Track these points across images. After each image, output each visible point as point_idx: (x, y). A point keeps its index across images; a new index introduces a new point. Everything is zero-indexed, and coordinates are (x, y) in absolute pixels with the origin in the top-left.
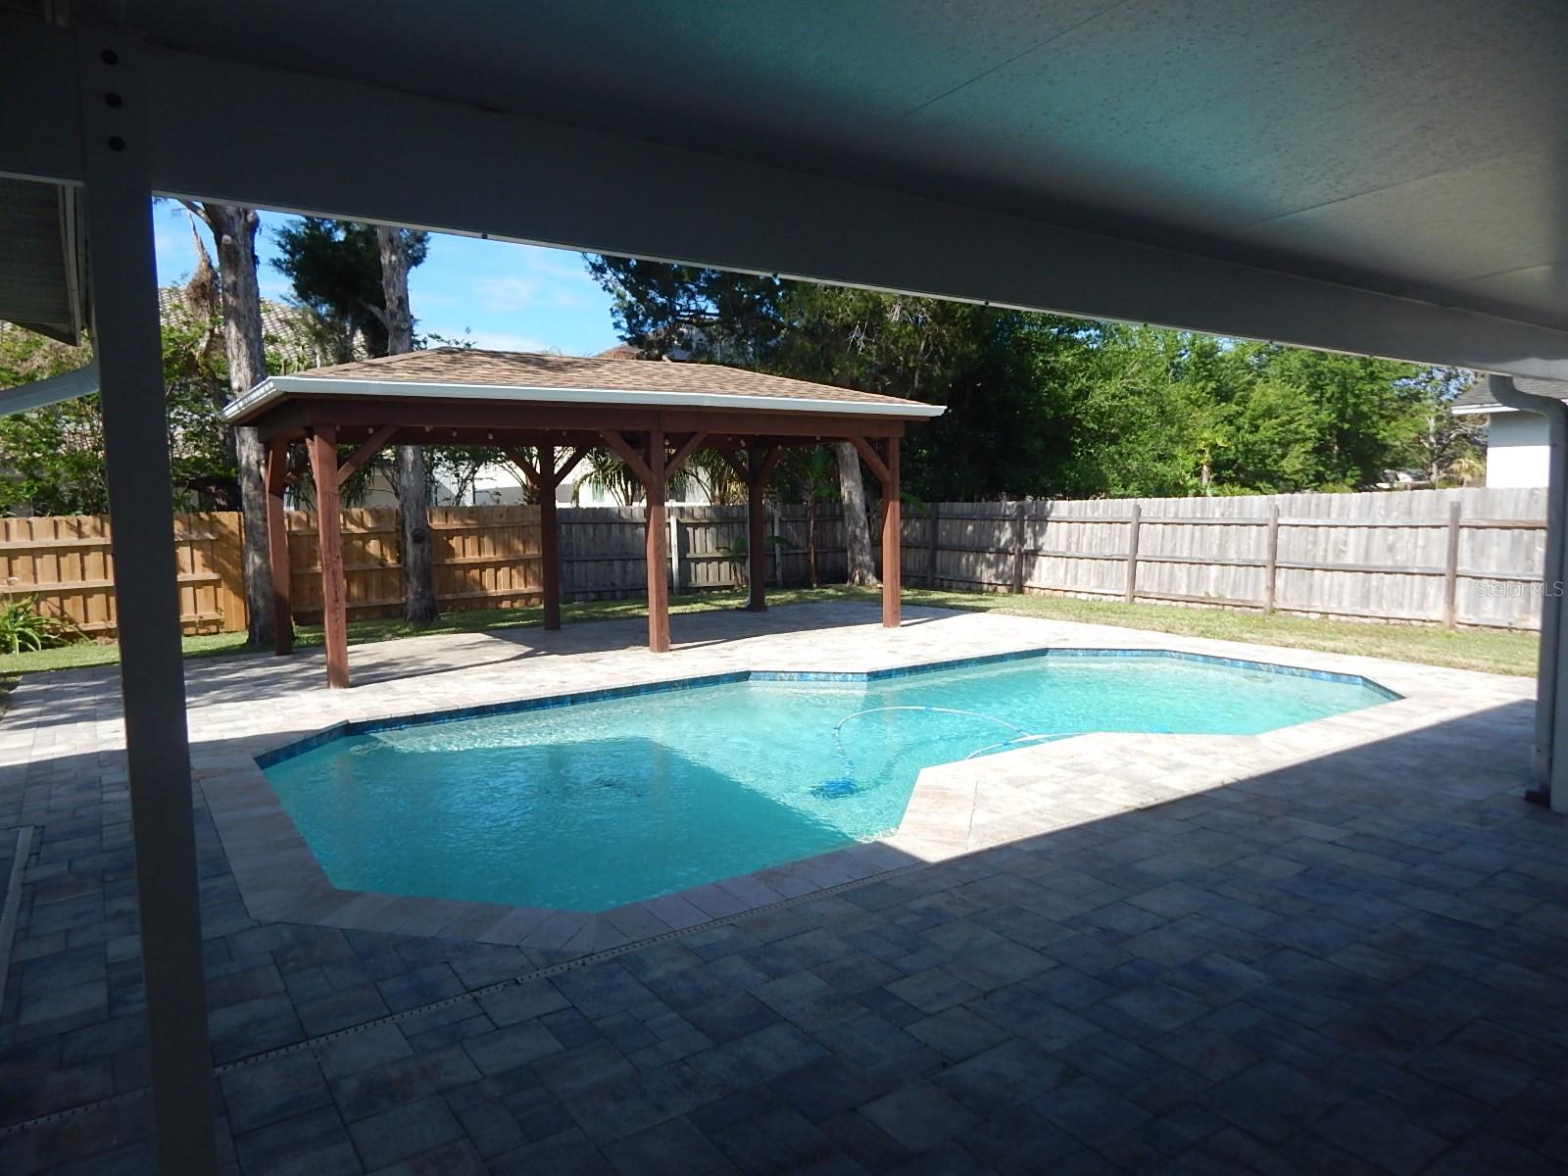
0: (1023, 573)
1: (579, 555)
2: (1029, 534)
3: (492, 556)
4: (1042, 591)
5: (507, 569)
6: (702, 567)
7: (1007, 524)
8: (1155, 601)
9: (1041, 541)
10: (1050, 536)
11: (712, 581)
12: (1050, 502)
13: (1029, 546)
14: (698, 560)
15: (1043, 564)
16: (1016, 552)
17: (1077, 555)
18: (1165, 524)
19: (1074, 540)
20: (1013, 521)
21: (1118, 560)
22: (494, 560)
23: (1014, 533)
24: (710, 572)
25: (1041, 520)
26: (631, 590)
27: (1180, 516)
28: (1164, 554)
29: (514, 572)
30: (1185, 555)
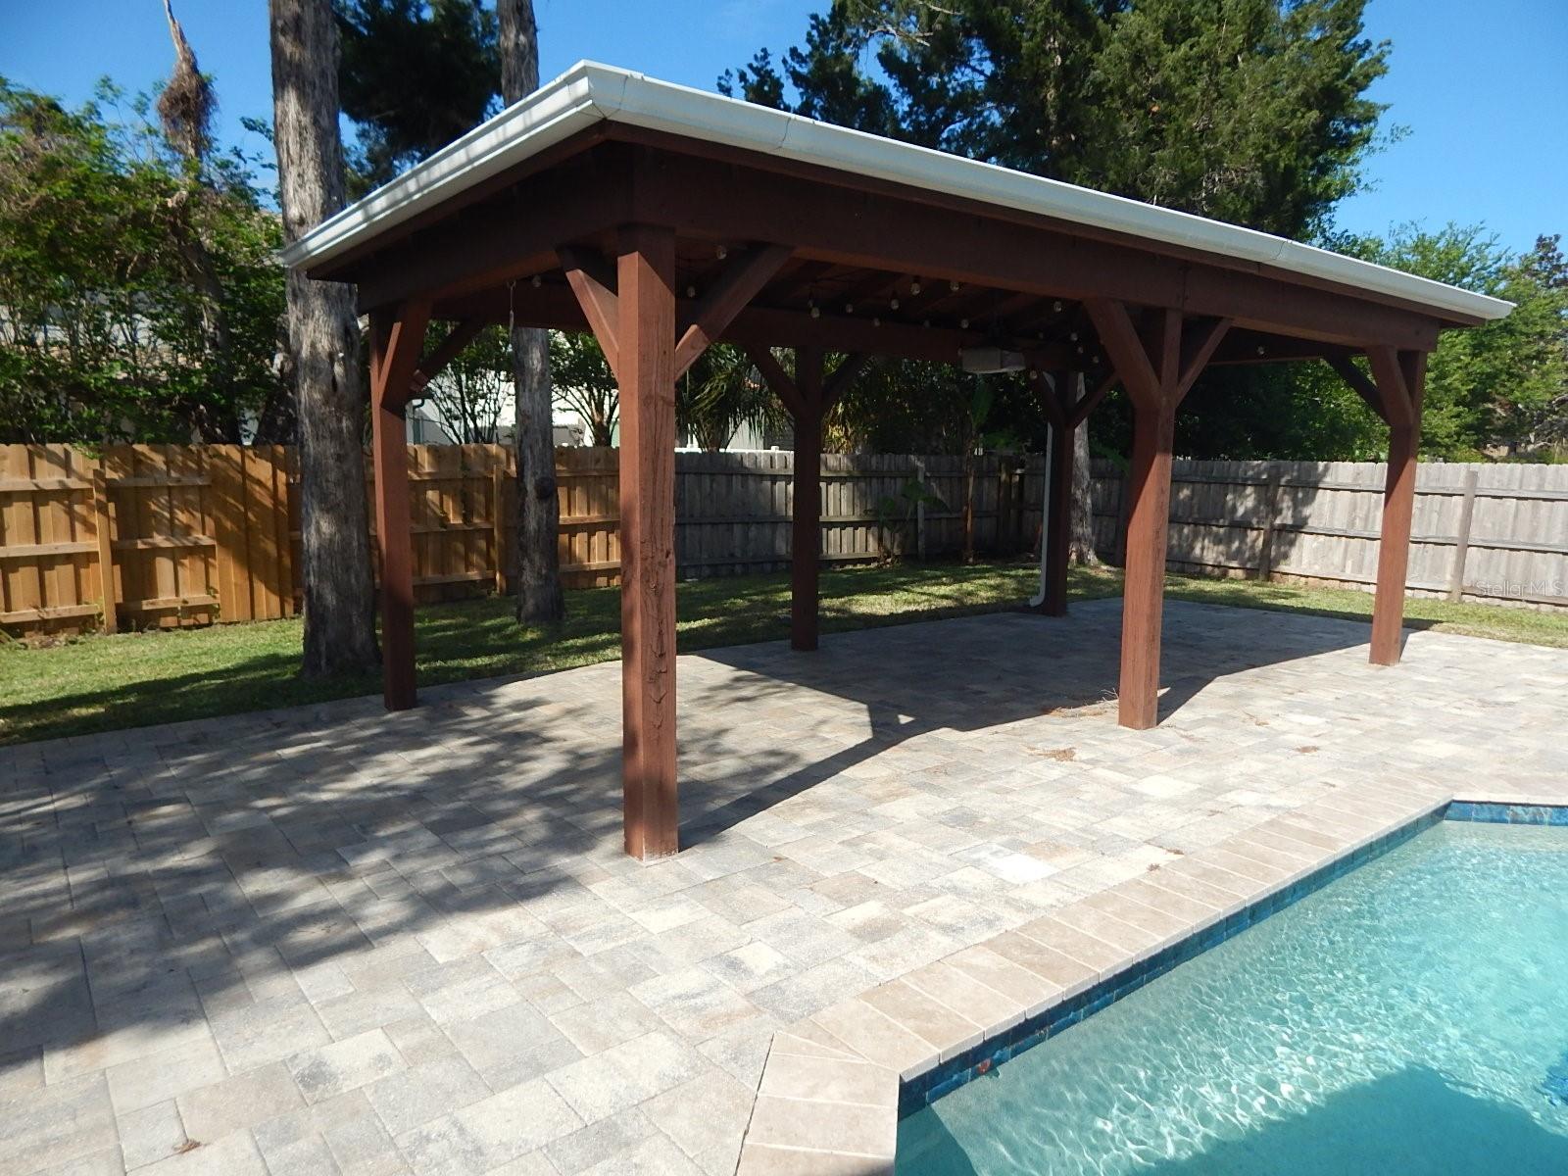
0: (1273, 553)
1: (692, 516)
2: (1286, 503)
3: (586, 515)
4: (1303, 579)
5: (603, 534)
6: (835, 535)
7: (1249, 490)
8: (1497, 601)
9: (1307, 511)
10: (1322, 504)
11: (846, 552)
12: (1321, 465)
13: (1286, 517)
14: (831, 525)
15: (1306, 542)
16: (1266, 526)
17: (1366, 534)
18: (1518, 498)
19: (1361, 513)
20: (1259, 485)
21: (1436, 544)
22: (588, 521)
23: (1259, 501)
24: (844, 540)
25: (1309, 487)
26: (754, 563)
27: (1548, 487)
28: (1516, 539)
29: (613, 538)
30: (1556, 541)
